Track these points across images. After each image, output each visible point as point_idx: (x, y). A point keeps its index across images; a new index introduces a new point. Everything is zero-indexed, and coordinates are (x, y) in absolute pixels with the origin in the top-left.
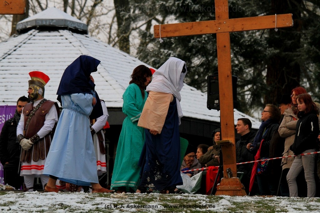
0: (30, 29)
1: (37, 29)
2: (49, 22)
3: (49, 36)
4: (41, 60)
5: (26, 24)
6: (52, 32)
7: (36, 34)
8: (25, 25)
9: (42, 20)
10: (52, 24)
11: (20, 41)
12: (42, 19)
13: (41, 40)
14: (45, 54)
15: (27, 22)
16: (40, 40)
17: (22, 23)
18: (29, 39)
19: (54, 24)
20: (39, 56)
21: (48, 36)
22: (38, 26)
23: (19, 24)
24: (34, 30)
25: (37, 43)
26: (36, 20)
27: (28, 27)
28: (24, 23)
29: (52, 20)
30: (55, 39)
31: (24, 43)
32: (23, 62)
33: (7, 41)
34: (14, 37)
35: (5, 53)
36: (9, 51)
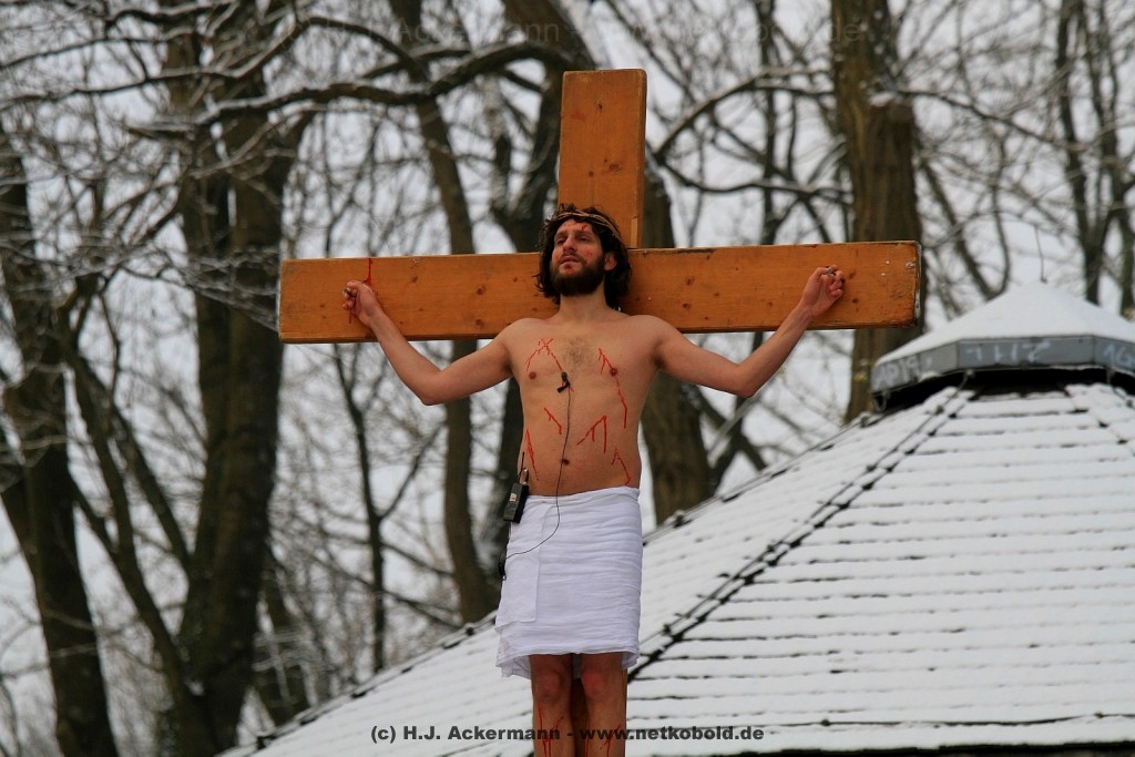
0: (934, 386)
1: (966, 387)
2: (1020, 349)
3: (1022, 415)
4: (989, 526)
5: (914, 365)
6: (1034, 395)
7: (962, 407)
8: (911, 371)
9: (985, 344)
10: (1031, 358)
11: (892, 446)
12: (988, 339)
13: (987, 433)
14: (1006, 499)
15: (919, 355)
16: (979, 434)
17: (895, 361)
18: (932, 434)
19: (1046, 361)
20: (981, 510)
21: (1015, 415)
22: (970, 373)
23: (885, 364)
24: (950, 391)
25: (969, 450)
26: (959, 346)
27: (925, 376)
28: (905, 358)
29: (1035, 340)
30: (1051, 428)
31: (911, 452)
32: (909, 539)
33: (830, 447)
34: (864, 424)
35: (826, 500)
36: (841, 492)
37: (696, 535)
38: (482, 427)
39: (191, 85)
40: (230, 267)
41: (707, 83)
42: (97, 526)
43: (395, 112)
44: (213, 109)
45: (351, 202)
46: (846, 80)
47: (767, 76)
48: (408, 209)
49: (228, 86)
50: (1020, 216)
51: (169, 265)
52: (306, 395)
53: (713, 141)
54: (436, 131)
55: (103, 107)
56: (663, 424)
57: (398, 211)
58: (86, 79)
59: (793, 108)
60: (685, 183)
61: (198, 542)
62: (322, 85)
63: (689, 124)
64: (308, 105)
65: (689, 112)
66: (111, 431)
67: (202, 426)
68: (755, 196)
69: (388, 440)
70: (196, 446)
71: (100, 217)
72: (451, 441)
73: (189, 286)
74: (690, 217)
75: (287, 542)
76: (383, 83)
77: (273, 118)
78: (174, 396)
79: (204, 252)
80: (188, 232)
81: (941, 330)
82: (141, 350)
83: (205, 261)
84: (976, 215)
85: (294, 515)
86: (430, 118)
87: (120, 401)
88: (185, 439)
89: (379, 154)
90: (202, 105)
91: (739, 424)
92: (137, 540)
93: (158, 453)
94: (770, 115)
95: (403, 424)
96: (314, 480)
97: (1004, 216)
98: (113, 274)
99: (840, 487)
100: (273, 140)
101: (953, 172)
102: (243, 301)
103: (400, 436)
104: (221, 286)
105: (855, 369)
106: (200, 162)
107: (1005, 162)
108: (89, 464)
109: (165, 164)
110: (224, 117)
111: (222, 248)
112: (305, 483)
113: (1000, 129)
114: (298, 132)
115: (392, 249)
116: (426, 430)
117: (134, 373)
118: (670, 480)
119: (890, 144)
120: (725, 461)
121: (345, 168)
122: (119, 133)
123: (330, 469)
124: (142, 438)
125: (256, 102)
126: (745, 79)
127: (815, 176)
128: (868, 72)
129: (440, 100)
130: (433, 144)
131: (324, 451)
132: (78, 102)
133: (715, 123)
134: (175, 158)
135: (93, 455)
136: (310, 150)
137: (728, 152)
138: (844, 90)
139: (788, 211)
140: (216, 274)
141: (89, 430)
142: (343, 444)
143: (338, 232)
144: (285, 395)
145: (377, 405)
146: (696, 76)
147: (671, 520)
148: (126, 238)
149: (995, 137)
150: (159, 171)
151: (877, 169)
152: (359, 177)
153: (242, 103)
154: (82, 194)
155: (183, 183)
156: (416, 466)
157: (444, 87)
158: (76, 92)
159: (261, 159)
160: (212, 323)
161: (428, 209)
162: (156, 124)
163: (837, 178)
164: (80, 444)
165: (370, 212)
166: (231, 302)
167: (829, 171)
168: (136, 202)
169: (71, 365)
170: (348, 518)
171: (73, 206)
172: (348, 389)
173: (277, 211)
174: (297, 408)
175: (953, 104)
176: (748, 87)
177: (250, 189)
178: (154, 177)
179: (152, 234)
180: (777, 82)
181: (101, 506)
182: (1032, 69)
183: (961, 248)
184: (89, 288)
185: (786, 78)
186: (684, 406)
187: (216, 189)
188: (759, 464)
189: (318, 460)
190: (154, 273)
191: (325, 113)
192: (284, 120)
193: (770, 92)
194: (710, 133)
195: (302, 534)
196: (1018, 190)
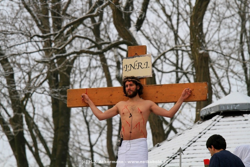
0: (214, 115)
1: (221, 115)
2: (233, 106)
5: (209, 110)
6: (236, 117)
7: (220, 119)
8: (209, 112)
9: (225, 105)
10: (235, 108)
11: (205, 128)
13: (226, 125)
15: (210, 108)
16: (224, 125)
17: (205, 109)
18: (214, 125)
19: (238, 109)
21: (232, 121)
22: (222, 112)
23: (203, 110)
24: (217, 116)
25: (222, 129)
26: (219, 106)
27: (212, 113)
28: (207, 109)
29: (236, 104)
30: (240, 124)
31: (209, 129)
33: (191, 129)
34: (198, 124)
35: (190, 140)
36: (194, 139)
37: (161, 149)
38: (115, 125)
39: (49, 51)
40: (58, 91)
41: (164, 49)
42: (30, 148)
43: (95, 56)
44: (55, 56)
45: (85, 76)
46: (194, 48)
47: (176, 47)
48: (98, 77)
49: (58, 51)
50: (233, 77)
51: (45, 91)
52: (76, 119)
53: (165, 61)
54: (104, 60)
55: (30, 56)
56: (155, 124)
57: (96, 78)
58: (26, 50)
59: (182, 54)
60: (159, 71)
61: (53, 152)
62: (78, 50)
63: (159, 58)
64: (75, 55)
65: (159, 55)
66: (33, 127)
67: (53, 126)
68: (174, 73)
69: (94, 128)
70: (52, 130)
71: (30, 81)
72: (108, 129)
73: (50, 95)
74: (160, 78)
75: (72, 151)
76: (92, 50)
77: (68, 58)
78: (47, 119)
79: (53, 88)
80: (50, 83)
81: (216, 102)
82: (40, 109)
83: (53, 89)
84: (223, 77)
85: (74, 145)
86: (102, 57)
87: (35, 121)
88: (49, 129)
89: (91, 66)
90: (52, 55)
91: (171, 124)
92: (39, 152)
93: (43, 132)
94: (177, 56)
95: (97, 125)
96: (78, 138)
97: (229, 77)
98: (33, 93)
99: (194, 137)
100: (68, 63)
101: (217, 67)
102: (62, 98)
103: (97, 127)
104: (57, 95)
105: (197, 111)
106: (52, 68)
107: (229, 65)
108: (28, 135)
109: (44, 68)
110: (57, 58)
111: (57, 87)
112: (76, 138)
113: (228, 58)
114: (73, 61)
115: (95, 86)
116: (103, 126)
117: (38, 114)
118: (156, 136)
119: (203, 61)
120: (169, 132)
121: (84, 69)
122: (34, 62)
123: (81, 135)
124: (40, 129)
125: (64, 55)
126: (171, 48)
127: (187, 69)
128: (198, 46)
129: (105, 53)
130: (103, 63)
131: (80, 131)
132: (25, 55)
133: (165, 58)
134: (46, 67)
135: (29, 133)
136: (76, 65)
137: (168, 64)
138: (193, 50)
139: (182, 76)
140: (55, 92)
141: (28, 127)
142: (84, 129)
143: (82, 83)
144: (71, 119)
145: (92, 121)
146: (161, 47)
147: (156, 145)
148: (36, 85)
149: (227, 59)
150: (43, 70)
151: (201, 67)
152: (87, 70)
153: (61, 55)
154: (26, 75)
155: (48, 73)
156: (100, 134)
157: (105, 50)
158: (24, 53)
159: (65, 67)
160: (55, 103)
161: (102, 77)
162: (42, 60)
163: (192, 69)
164: (26, 130)
165: (90, 78)
166: (59, 99)
167: (191, 67)
168: (38, 77)
169: (24, 113)
170: (86, 146)
171: (24, 78)
172: (85, 117)
173: (69, 79)
174: (74, 122)
175: (217, 52)
176: (172, 49)
177: (63, 74)
178: (42, 71)
179: (41, 84)
180: (178, 48)
181: (31, 144)
182: (235, 44)
183: (220, 84)
184: (28, 96)
185: (181, 47)
186: (159, 120)
187: (55, 74)
188: (176, 132)
189: (79, 133)
190: (42, 92)
191: (79, 56)
192: (70, 58)
193: (177, 51)
194: (164, 60)
195: (76, 149)
196: (232, 71)
